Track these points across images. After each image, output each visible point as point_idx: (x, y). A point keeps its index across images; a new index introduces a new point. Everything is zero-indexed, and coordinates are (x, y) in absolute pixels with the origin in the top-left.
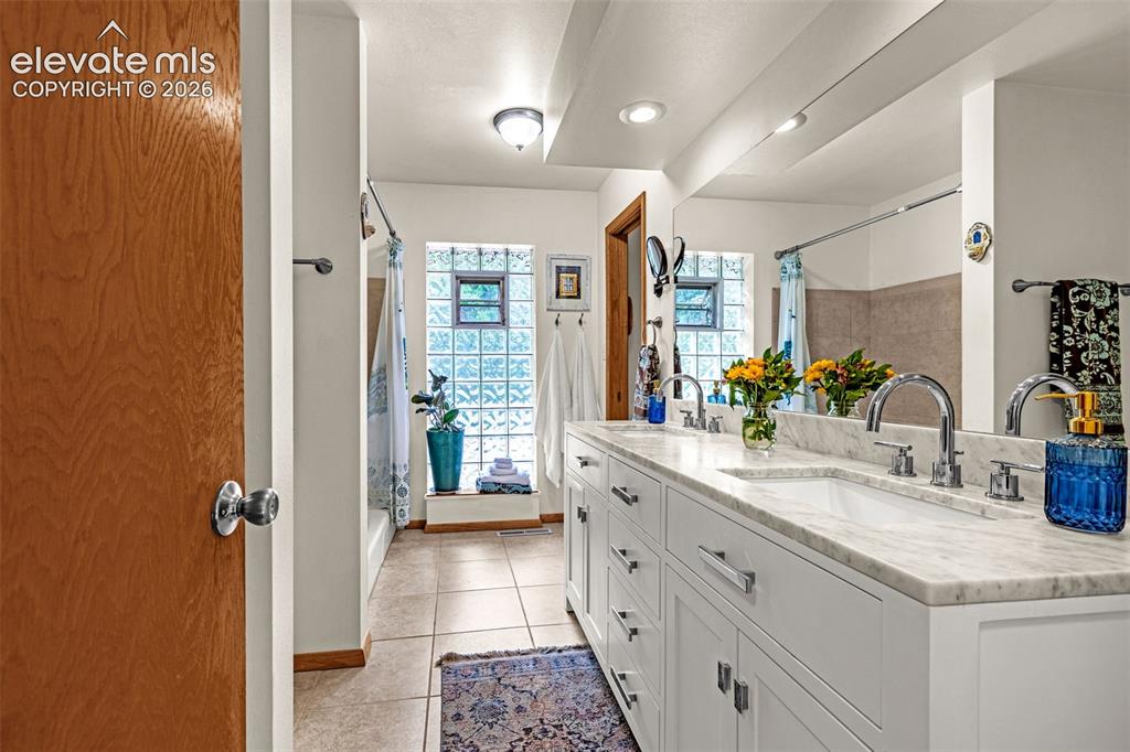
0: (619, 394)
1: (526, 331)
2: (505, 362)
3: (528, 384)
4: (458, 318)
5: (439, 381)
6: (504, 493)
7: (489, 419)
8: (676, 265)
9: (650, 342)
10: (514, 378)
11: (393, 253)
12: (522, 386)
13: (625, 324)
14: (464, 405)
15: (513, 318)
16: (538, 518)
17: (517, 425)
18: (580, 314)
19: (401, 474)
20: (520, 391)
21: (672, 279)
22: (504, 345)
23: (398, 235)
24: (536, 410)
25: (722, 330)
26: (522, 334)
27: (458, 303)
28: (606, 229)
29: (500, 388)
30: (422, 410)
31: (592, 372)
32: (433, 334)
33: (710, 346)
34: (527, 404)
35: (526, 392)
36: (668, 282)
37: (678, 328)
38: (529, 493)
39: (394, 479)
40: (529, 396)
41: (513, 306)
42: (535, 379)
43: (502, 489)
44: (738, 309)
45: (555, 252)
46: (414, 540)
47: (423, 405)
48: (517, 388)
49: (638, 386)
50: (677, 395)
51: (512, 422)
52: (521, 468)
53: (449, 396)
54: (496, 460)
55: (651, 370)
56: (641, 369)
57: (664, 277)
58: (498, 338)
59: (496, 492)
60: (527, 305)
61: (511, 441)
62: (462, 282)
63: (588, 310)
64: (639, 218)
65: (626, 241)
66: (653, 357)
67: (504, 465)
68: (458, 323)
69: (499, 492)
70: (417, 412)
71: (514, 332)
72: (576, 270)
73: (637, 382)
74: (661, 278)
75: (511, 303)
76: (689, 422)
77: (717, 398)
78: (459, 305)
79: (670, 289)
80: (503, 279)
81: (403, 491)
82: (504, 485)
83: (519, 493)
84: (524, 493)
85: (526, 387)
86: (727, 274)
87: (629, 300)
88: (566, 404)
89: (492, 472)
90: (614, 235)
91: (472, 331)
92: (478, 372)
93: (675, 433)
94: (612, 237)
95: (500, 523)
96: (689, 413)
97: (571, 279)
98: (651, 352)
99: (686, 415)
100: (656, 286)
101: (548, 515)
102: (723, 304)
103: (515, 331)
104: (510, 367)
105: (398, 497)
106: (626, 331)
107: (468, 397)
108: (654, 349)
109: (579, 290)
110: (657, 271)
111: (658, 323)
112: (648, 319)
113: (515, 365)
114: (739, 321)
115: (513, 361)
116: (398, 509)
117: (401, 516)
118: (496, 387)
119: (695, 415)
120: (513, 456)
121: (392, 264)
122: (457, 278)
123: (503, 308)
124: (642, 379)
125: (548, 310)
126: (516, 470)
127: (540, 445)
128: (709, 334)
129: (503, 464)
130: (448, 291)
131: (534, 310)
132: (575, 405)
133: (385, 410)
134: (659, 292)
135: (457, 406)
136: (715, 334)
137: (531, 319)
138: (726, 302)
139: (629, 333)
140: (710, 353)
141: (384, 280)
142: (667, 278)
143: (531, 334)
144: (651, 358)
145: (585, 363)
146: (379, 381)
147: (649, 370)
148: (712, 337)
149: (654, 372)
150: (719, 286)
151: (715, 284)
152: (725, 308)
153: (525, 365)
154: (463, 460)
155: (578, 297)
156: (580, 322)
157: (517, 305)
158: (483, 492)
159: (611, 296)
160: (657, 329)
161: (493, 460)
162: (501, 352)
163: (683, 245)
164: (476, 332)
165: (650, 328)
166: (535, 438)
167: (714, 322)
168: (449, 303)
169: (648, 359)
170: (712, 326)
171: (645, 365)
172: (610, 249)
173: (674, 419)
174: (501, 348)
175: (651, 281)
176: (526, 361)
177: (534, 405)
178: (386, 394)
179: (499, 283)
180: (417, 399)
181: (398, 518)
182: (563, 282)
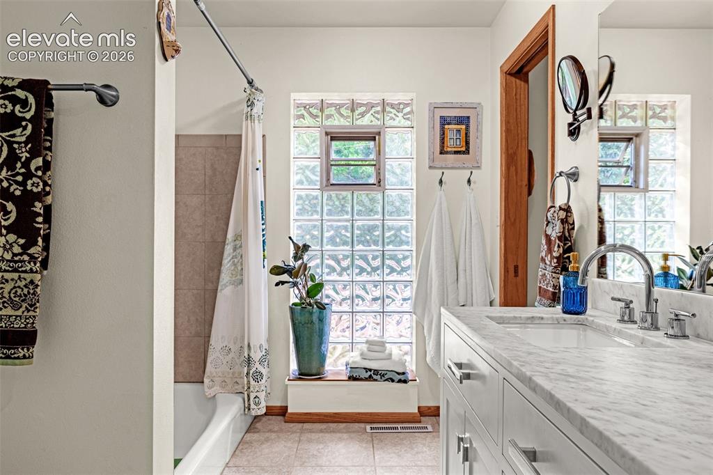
0: (516, 267)
1: (405, 193)
2: (380, 229)
3: (408, 253)
4: (328, 180)
5: (301, 250)
6: (376, 380)
7: (362, 293)
8: (601, 93)
9: (561, 200)
10: (391, 247)
11: (251, 105)
12: (401, 256)
13: (525, 182)
14: (334, 277)
15: (390, 179)
16: (416, 411)
17: (393, 300)
18: (469, 172)
19: (256, 355)
20: (398, 262)
21: (595, 112)
22: (380, 209)
23: (257, 84)
24: (415, 285)
25: (646, 190)
26: (401, 197)
27: (327, 163)
28: (501, 67)
29: (374, 258)
30: (283, 283)
31: (483, 240)
32: (300, 198)
33: (630, 209)
34: (405, 277)
35: (405, 264)
36: (589, 117)
37: (602, 189)
38: (405, 382)
39: (249, 361)
40: (408, 268)
41: (389, 165)
42: (414, 248)
43: (373, 375)
44: (668, 165)
45: (440, 100)
46: (271, 431)
47: (285, 277)
48: (392, 258)
49: (543, 260)
50: (601, 274)
51: (388, 297)
52: (395, 351)
53: (317, 266)
54: (367, 342)
55: (563, 238)
56: (548, 237)
57: (585, 110)
58: (372, 200)
59: (366, 379)
60: (407, 163)
61: (387, 319)
62: (333, 139)
63: (479, 167)
64: (545, 46)
65: (527, 81)
66: (567, 221)
67: (376, 348)
68: (328, 184)
69: (370, 378)
70: (277, 284)
71: (392, 194)
72: (464, 121)
73: (543, 254)
74: (578, 113)
75: (388, 162)
76: (627, 317)
77: (666, 281)
78: (328, 166)
79: (591, 127)
80: (379, 134)
81: (258, 376)
82: (376, 372)
83: (393, 381)
84: (400, 381)
85: (405, 258)
86: (653, 123)
87: (530, 153)
88: (450, 278)
89: (362, 355)
90: (510, 74)
91: (344, 193)
92: (350, 240)
93: (605, 331)
94: (508, 76)
95: (371, 414)
96: (628, 304)
97: (459, 131)
98: (562, 214)
99: (623, 304)
100: (570, 125)
101: (429, 408)
102: (647, 160)
103: (394, 193)
104: (387, 234)
105: (252, 382)
106: (525, 190)
107: (338, 269)
108: (567, 210)
109: (467, 143)
110: (573, 102)
111: (574, 176)
112: (558, 170)
113: (392, 232)
114: (670, 179)
115: (390, 229)
116: (252, 396)
117: (256, 404)
118: (370, 257)
119: (639, 306)
120: (387, 338)
121: (250, 117)
122: (327, 134)
123: (378, 167)
124: (550, 250)
125: (430, 167)
126: (390, 355)
127: (419, 325)
128: (629, 195)
129: (377, 346)
130: (316, 149)
131: (414, 169)
132: (461, 280)
133: (241, 282)
134: (574, 132)
135: (326, 278)
136: (637, 196)
137: (411, 178)
138: (651, 156)
139: (530, 193)
140: (629, 218)
141: (241, 136)
142: (589, 110)
143: (411, 196)
144: (563, 221)
145: (474, 229)
146: (235, 249)
147: (560, 238)
148: (632, 200)
149: (568, 242)
150: (643, 138)
151: (637, 135)
152: (652, 164)
153: (403, 232)
154: (331, 339)
155: (467, 152)
156: (469, 181)
157: (395, 163)
158: (352, 378)
159: (507, 149)
160: (572, 183)
161: (364, 340)
162: (376, 217)
163: (613, 66)
164: (348, 194)
165: (561, 183)
166: (414, 316)
167: (636, 180)
168: (317, 163)
169: (559, 223)
170: (634, 186)
171: (555, 231)
172: (507, 90)
173: (601, 308)
174: (376, 213)
175: (563, 119)
176: (406, 228)
177: (414, 278)
178: (242, 264)
179: (374, 139)
180: (276, 271)
181: (253, 406)
182: (449, 135)
